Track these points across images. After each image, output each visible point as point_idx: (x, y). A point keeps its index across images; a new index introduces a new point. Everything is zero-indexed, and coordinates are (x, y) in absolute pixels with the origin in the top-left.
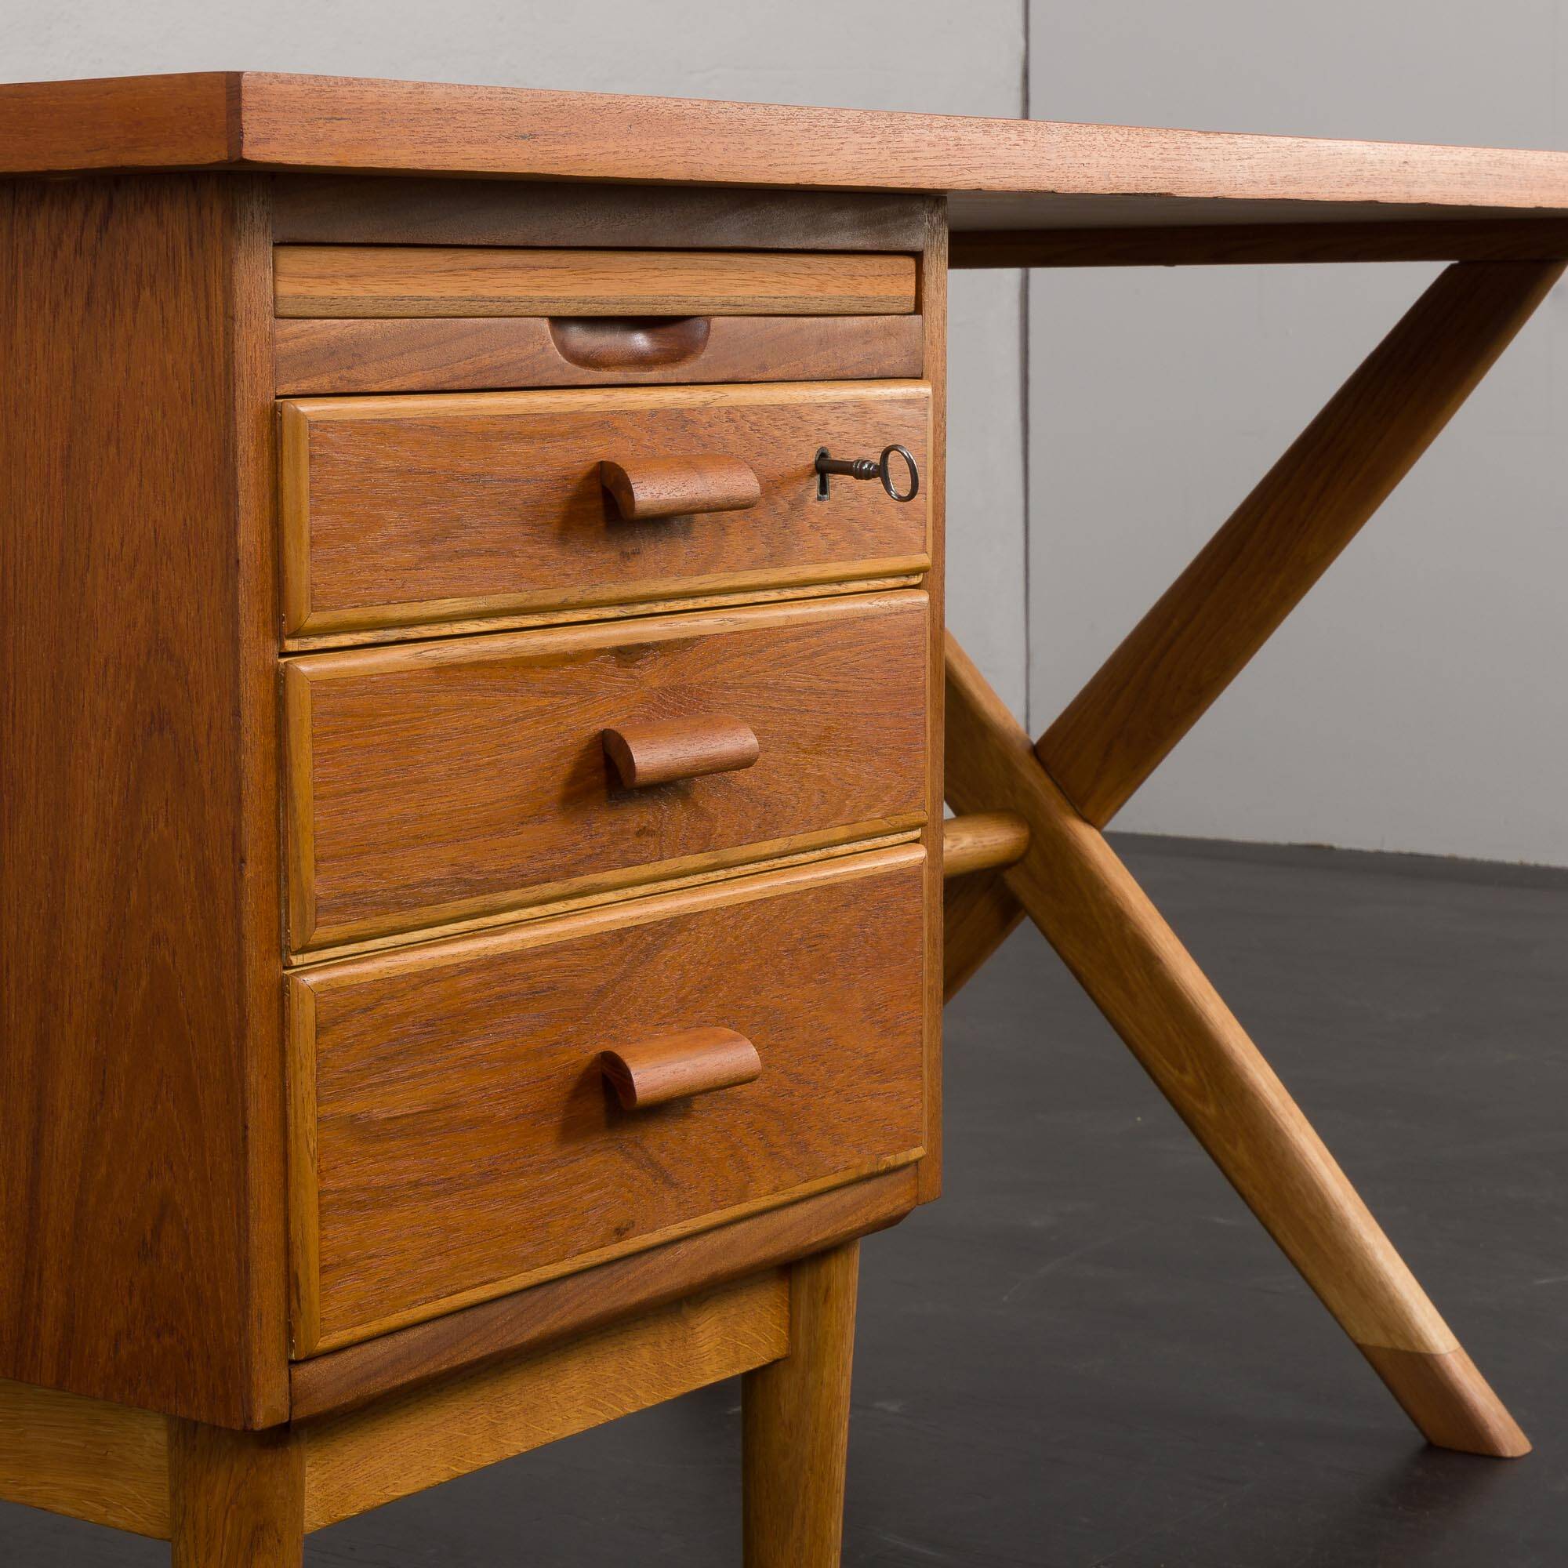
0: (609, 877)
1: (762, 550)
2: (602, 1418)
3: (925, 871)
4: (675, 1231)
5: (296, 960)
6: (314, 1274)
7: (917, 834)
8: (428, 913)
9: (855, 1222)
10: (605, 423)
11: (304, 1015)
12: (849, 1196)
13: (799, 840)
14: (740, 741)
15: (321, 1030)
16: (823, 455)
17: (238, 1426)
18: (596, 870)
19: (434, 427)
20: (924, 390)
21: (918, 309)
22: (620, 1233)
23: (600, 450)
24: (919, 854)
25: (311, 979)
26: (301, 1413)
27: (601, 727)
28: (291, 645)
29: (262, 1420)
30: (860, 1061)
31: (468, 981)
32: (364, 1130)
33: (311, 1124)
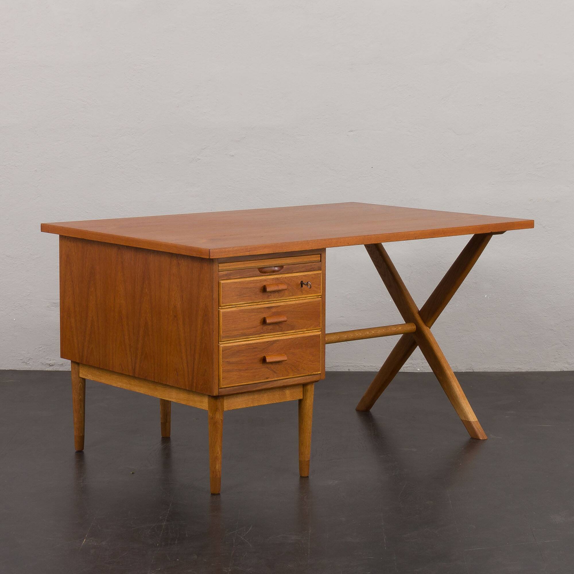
0: (265, 335)
1: (291, 294)
2: (270, 403)
3: (321, 335)
4: (276, 379)
5: (220, 343)
6: (222, 379)
7: (320, 330)
8: (238, 338)
9: (309, 381)
10: (265, 280)
11: (221, 349)
12: (307, 377)
13: (297, 331)
14: (285, 319)
15: (223, 351)
16: (302, 281)
17: (212, 395)
18: (264, 334)
19: (240, 282)
20: (320, 272)
21: (321, 261)
22: (267, 378)
23: (265, 284)
24: (320, 333)
25: (222, 345)
26: (220, 395)
27: (263, 317)
28: (220, 308)
29: (215, 395)
30: (309, 360)
31: (243, 346)
32: (229, 363)
33: (221, 362)
